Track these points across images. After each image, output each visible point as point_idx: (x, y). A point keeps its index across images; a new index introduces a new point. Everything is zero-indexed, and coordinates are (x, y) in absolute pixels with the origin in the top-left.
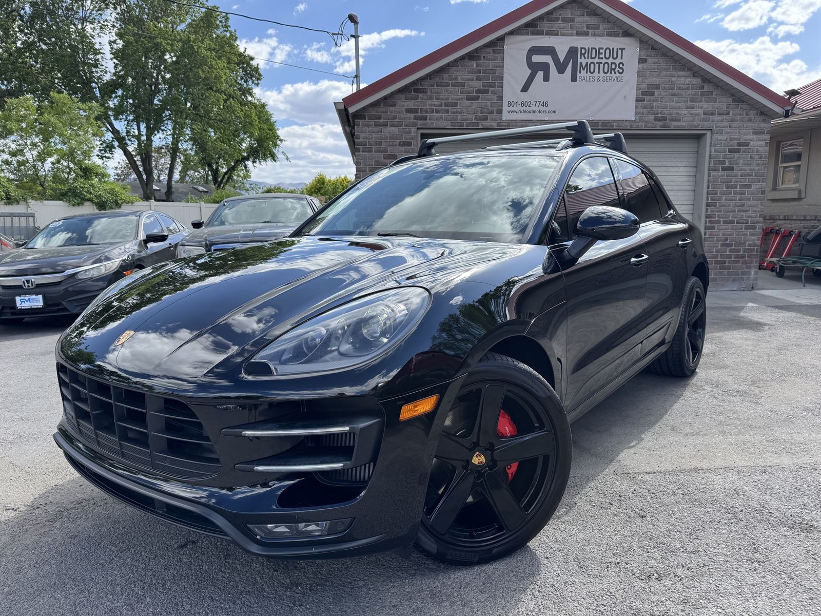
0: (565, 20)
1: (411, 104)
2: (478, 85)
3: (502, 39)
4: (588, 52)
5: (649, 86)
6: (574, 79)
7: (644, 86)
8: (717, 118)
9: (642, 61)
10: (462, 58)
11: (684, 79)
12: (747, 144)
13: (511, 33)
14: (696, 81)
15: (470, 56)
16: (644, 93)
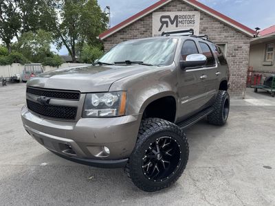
0: (173, 6)
1: (122, 36)
2: (144, 29)
3: (151, 13)
4: (182, 17)
5: (204, 28)
6: (177, 26)
7: (202, 28)
8: (229, 38)
9: (201, 19)
10: (138, 20)
11: (217, 25)
12: (241, 47)
13: (155, 11)
14: (222, 25)
15: (141, 20)
16: (202, 30)
